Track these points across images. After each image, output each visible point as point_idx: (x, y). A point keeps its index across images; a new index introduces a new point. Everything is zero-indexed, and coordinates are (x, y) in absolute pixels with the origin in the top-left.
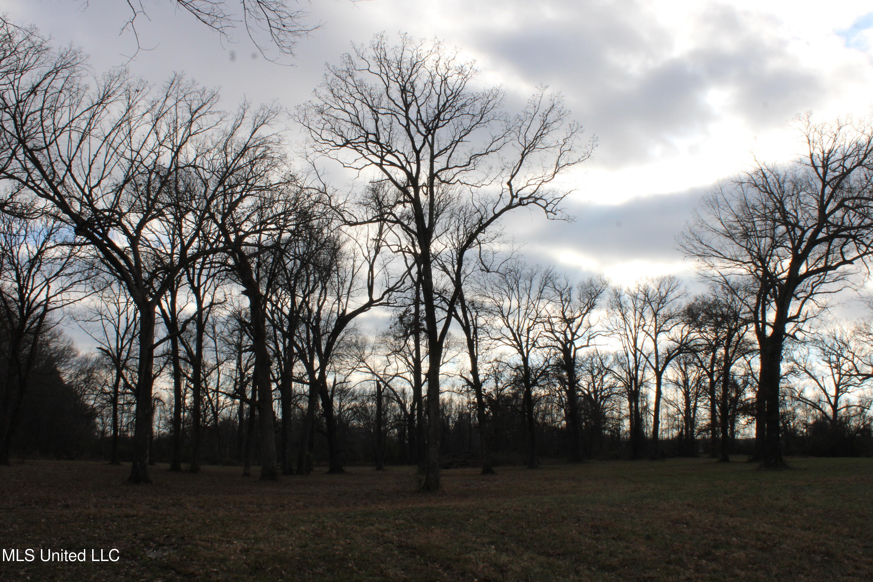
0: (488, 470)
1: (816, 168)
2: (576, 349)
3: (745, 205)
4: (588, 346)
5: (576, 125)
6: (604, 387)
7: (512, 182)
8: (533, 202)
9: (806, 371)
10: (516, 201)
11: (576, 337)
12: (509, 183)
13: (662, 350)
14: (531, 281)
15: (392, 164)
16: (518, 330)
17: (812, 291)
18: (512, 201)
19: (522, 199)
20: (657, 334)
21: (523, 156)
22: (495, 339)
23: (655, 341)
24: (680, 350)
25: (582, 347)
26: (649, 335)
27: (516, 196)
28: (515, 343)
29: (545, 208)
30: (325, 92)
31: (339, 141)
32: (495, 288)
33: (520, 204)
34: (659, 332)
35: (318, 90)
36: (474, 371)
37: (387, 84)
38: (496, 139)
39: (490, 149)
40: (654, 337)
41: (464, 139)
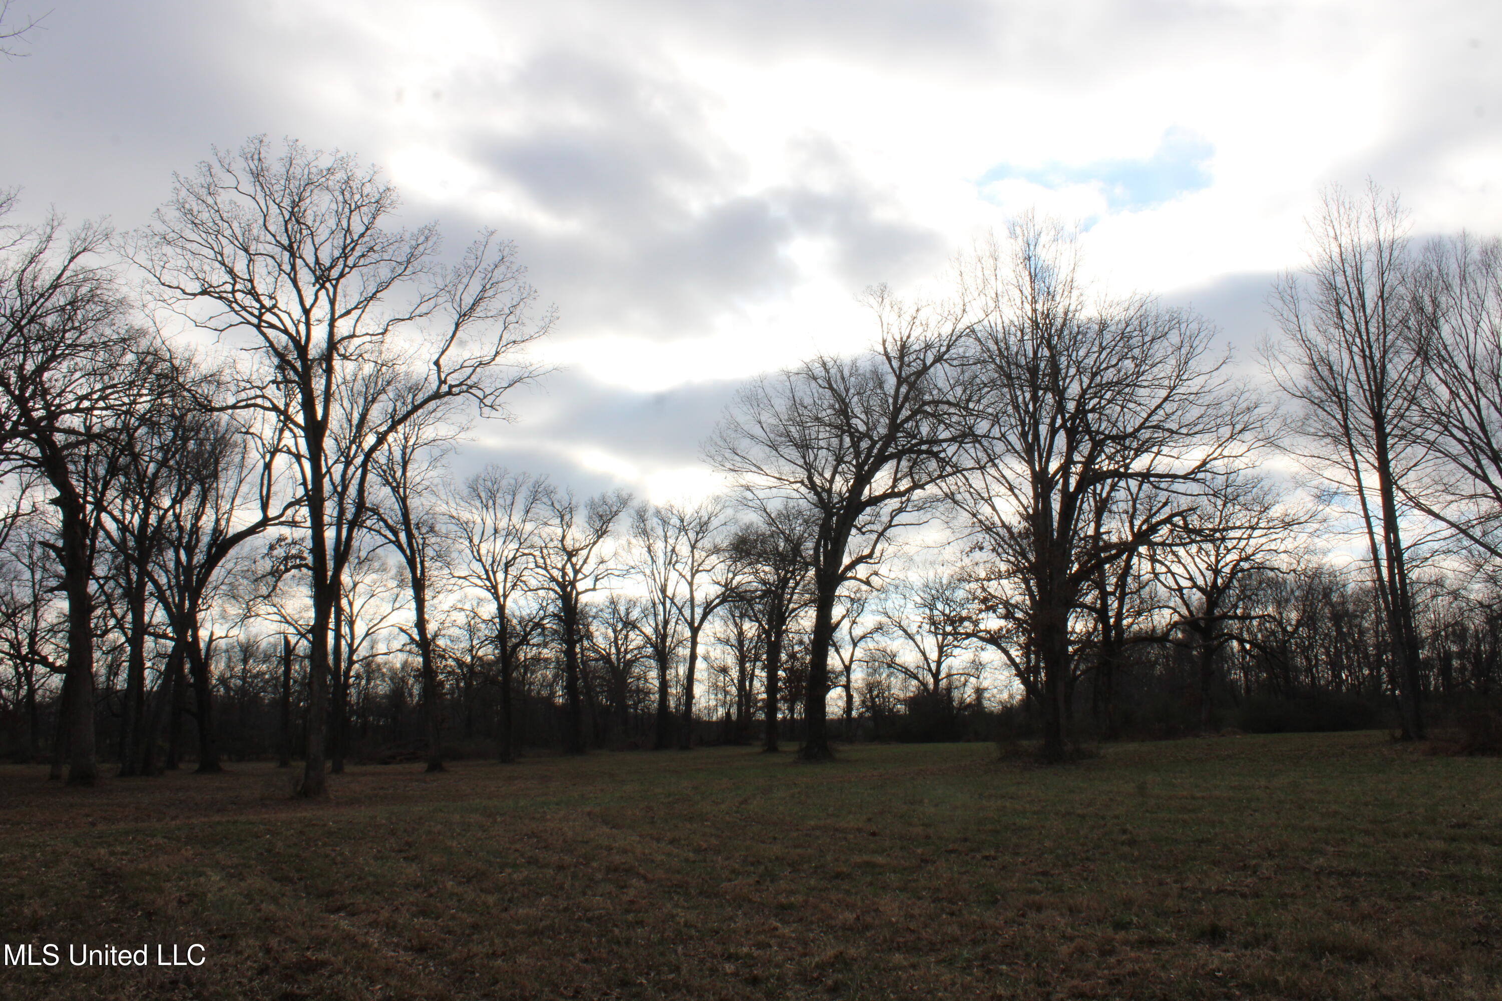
0: (435, 767)
1: (889, 359)
2: (578, 594)
3: (795, 404)
4: (594, 589)
5: (527, 288)
6: (631, 647)
7: (441, 361)
8: (467, 391)
9: (901, 627)
10: (445, 388)
11: (580, 576)
12: (437, 363)
13: (699, 597)
14: (514, 495)
15: (272, 326)
16: (492, 565)
17: (891, 521)
18: (439, 387)
19: (451, 387)
20: (693, 576)
21: (457, 325)
22: (459, 578)
23: (691, 584)
24: (724, 599)
25: (586, 591)
26: (684, 577)
27: (445, 382)
28: (488, 584)
29: (481, 401)
30: (172, 214)
31: (195, 287)
32: (462, 504)
33: (449, 393)
34: (697, 571)
35: (163, 210)
36: (421, 624)
37: (265, 210)
38: (426, 298)
39: (417, 312)
40: (689, 579)
41: (378, 295)
